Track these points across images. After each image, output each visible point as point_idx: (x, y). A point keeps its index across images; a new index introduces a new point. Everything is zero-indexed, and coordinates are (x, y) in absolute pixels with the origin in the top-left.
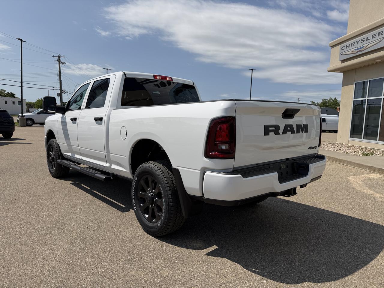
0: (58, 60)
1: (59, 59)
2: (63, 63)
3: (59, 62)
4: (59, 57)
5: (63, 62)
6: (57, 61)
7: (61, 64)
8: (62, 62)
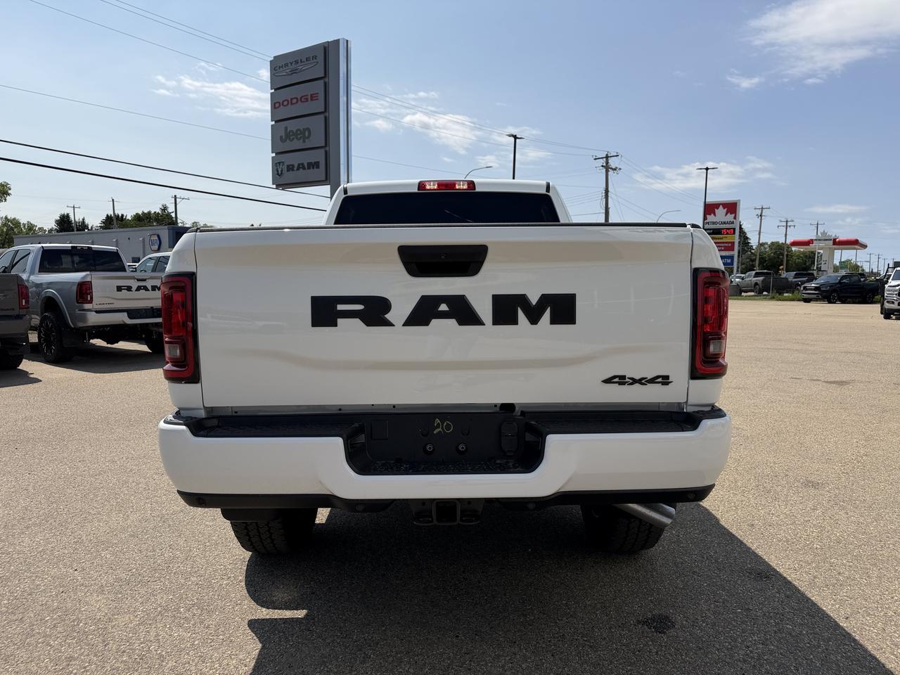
0: (605, 164)
1: (607, 163)
2: (615, 169)
3: (607, 168)
4: (607, 157)
5: (614, 167)
6: (602, 166)
7: (611, 172)
8: (611, 168)
